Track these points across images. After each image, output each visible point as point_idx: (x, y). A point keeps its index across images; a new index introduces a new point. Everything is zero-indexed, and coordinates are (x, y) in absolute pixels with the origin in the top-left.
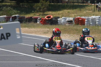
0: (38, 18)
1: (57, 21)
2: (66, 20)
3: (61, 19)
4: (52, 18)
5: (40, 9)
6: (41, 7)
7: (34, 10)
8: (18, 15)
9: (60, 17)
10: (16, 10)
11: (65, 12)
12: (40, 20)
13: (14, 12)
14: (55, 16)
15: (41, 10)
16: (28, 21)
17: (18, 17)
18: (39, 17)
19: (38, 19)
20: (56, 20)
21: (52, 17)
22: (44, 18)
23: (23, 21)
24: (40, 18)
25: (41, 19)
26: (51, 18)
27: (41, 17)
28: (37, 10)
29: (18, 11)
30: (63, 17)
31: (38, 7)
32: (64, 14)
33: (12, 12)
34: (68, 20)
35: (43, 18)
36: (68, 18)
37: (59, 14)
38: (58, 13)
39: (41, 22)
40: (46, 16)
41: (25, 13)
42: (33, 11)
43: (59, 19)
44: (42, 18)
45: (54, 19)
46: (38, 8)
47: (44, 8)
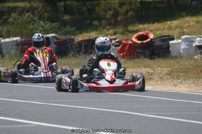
0: (113, 42)
1: (169, 47)
2: (194, 45)
3: (180, 41)
4: (151, 40)
5: (116, 14)
6: (119, 9)
7: (99, 19)
8: (53, 35)
9: (175, 37)
10: (47, 20)
11: (187, 22)
12: (119, 48)
13: (43, 27)
14: (158, 33)
15: (119, 19)
16: (83, 50)
17: (56, 40)
18: (115, 39)
19: (113, 45)
20: (166, 46)
21: (151, 36)
22: (128, 40)
23: (69, 51)
24: (117, 40)
25: (120, 42)
26: (149, 40)
27: (119, 37)
28: (108, 20)
29: (54, 24)
30: (183, 37)
31: (110, 10)
32: (184, 27)
33: (35, 26)
34: (198, 44)
35: (125, 40)
36: (198, 39)
37: (170, 28)
38: (166, 26)
39: (120, 52)
40: (136, 35)
41: (74, 29)
42: (96, 23)
43: (171, 42)
44: (124, 42)
45: (158, 43)
46: (111, 12)
47: (127, 12)
